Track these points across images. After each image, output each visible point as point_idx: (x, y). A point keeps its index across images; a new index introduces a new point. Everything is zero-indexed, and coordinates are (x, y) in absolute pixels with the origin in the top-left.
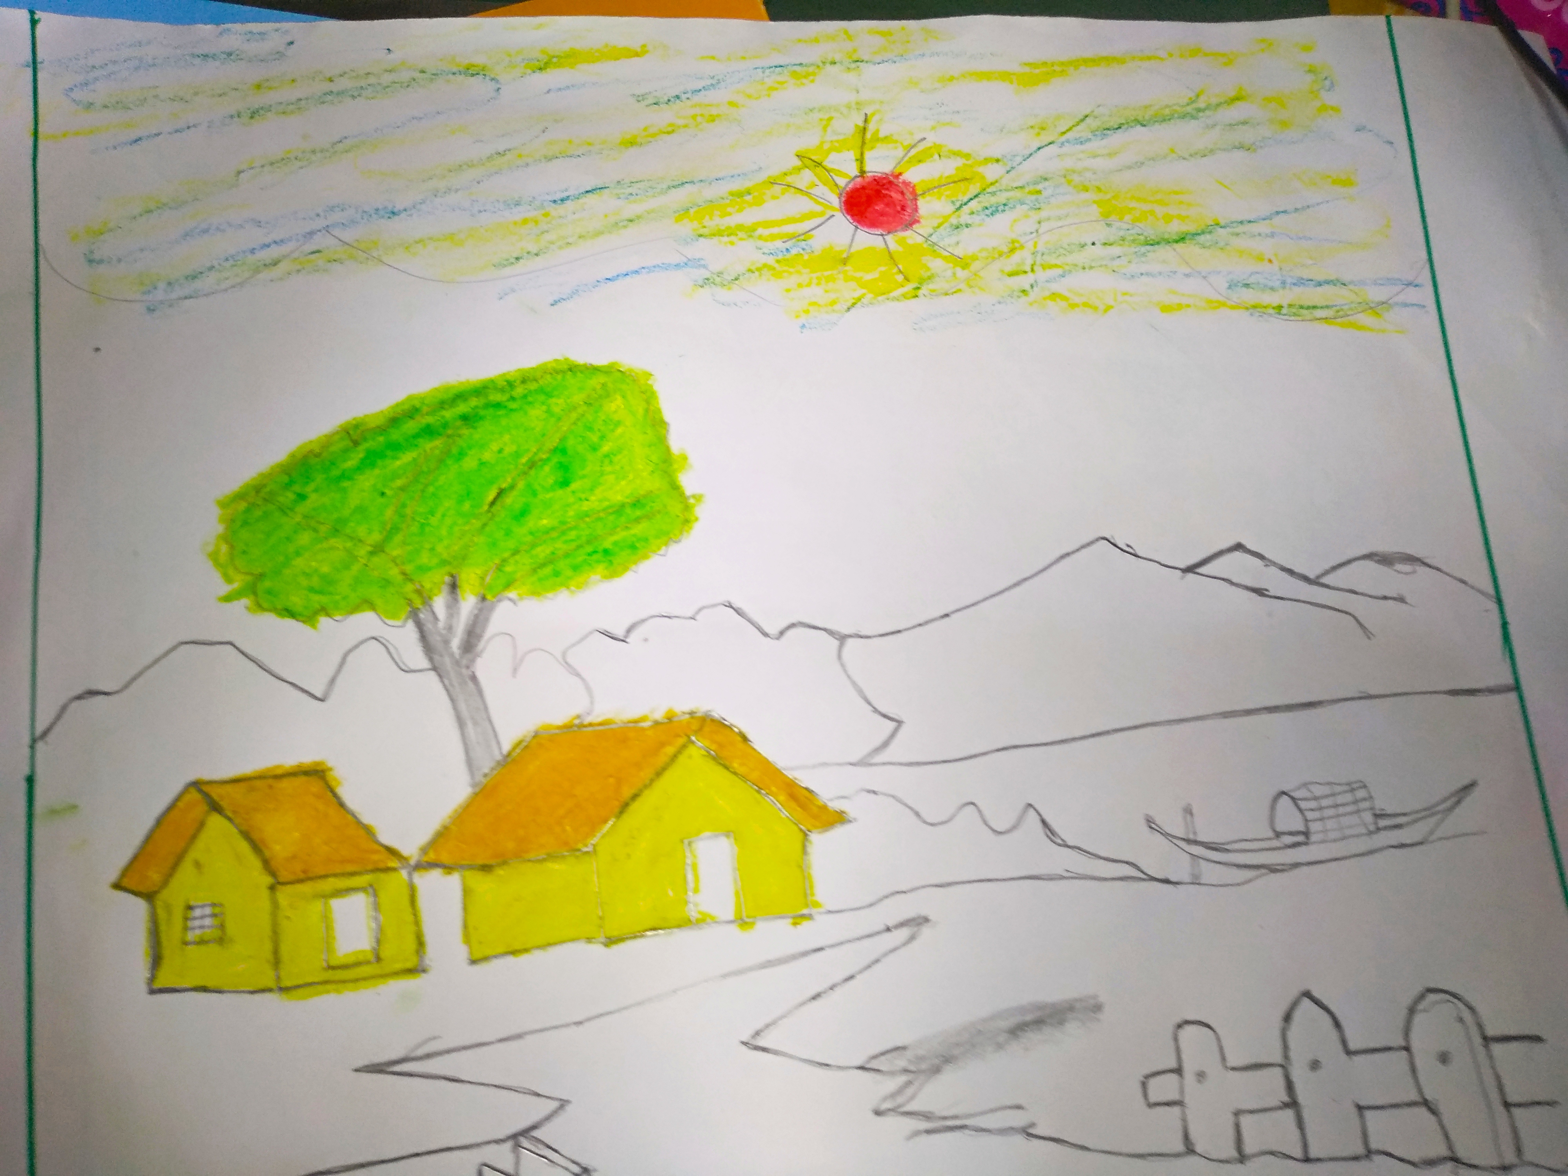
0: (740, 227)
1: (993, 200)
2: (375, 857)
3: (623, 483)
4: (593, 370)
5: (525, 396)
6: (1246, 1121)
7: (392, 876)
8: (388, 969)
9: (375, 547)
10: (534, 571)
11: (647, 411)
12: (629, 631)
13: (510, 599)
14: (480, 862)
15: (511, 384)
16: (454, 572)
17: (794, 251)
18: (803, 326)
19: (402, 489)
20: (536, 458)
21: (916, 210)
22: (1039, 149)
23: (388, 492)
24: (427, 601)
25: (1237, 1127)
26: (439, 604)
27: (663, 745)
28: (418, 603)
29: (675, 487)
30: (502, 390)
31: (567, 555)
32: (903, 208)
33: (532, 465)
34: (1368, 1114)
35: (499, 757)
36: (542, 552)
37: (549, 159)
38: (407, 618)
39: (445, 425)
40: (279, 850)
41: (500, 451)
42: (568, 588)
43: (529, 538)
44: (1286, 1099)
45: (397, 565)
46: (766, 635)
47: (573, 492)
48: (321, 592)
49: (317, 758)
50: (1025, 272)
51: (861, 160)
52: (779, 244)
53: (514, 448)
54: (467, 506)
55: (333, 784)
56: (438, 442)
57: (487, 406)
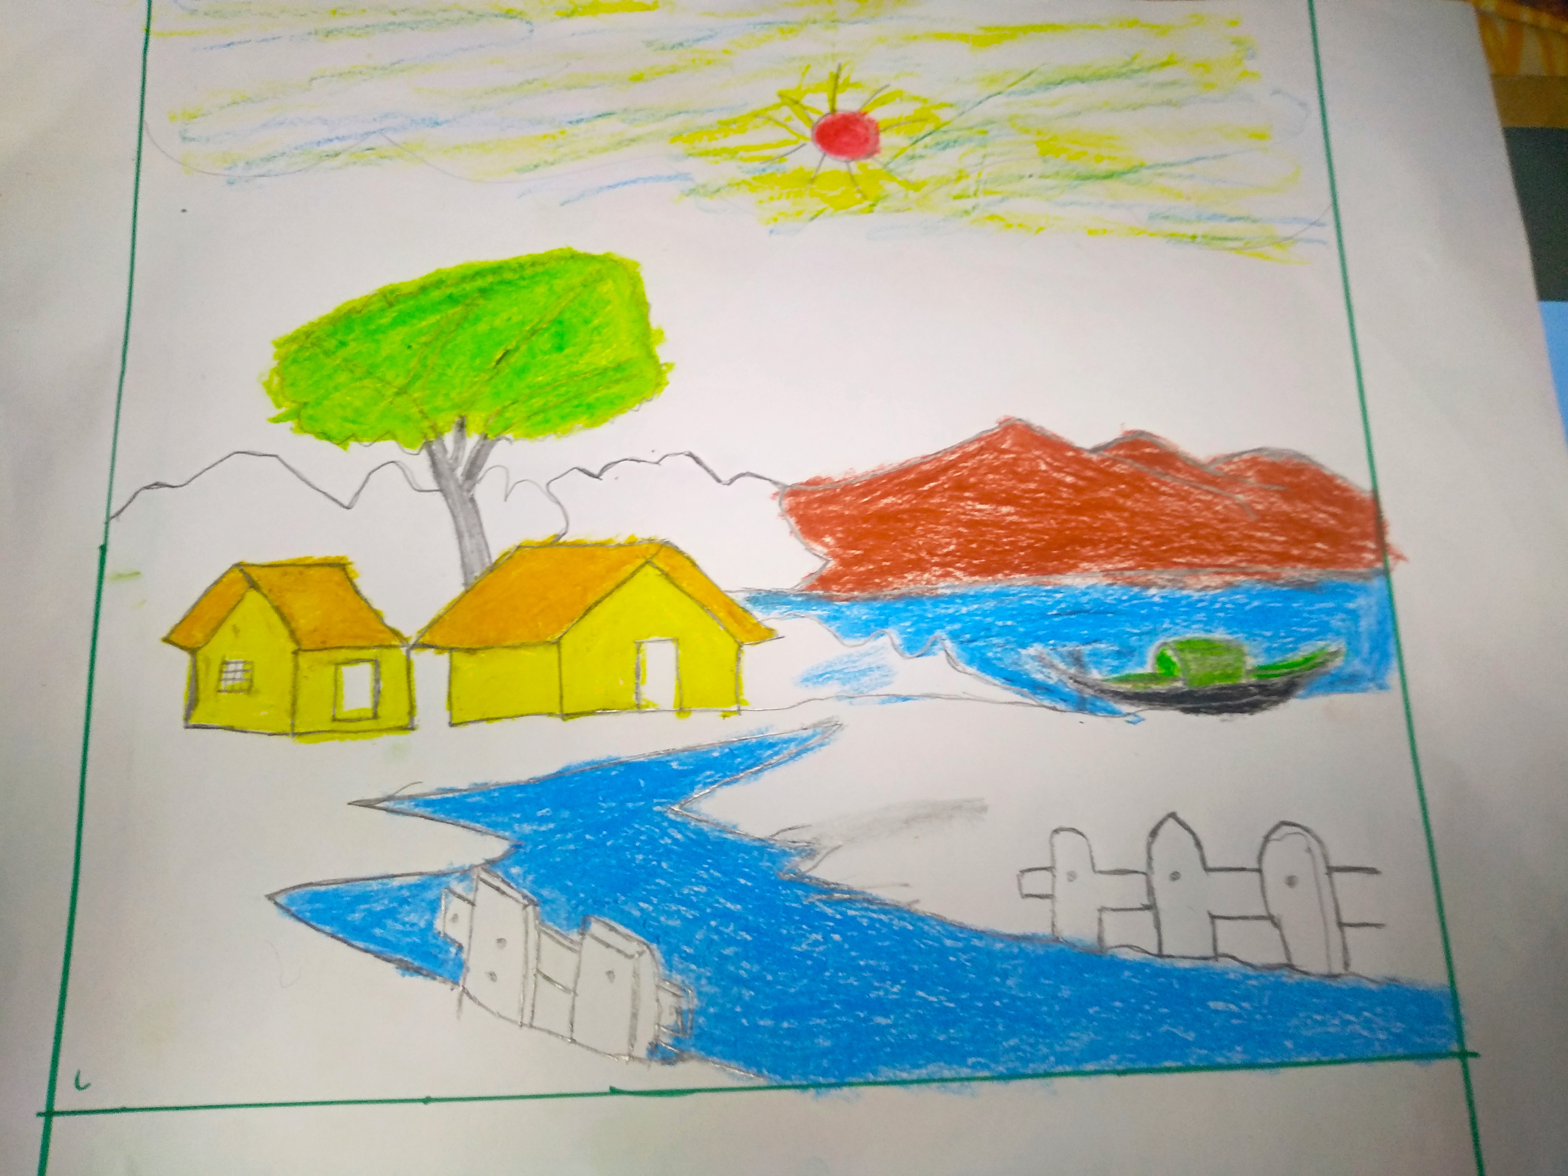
0: (725, 150)
1: (945, 137)
2: (382, 636)
3: (608, 351)
4: (590, 258)
5: (533, 277)
6: (1107, 917)
7: (394, 652)
8: (384, 725)
9: (400, 389)
10: (529, 417)
11: (633, 293)
12: (603, 470)
13: (508, 439)
14: (466, 646)
15: (522, 266)
16: (463, 414)
17: (769, 171)
18: (771, 232)
19: (426, 344)
20: (539, 327)
21: (877, 141)
22: (990, 97)
23: (414, 346)
24: (439, 436)
25: (1100, 921)
26: (449, 438)
27: (624, 563)
28: (432, 436)
29: (651, 356)
30: (514, 270)
31: (556, 406)
32: (867, 140)
33: (534, 332)
34: (1219, 922)
35: (488, 565)
36: (537, 403)
37: (569, 88)
38: (421, 449)
39: (465, 296)
40: (304, 623)
41: (510, 319)
42: (555, 433)
43: (527, 391)
44: (1146, 902)
45: (417, 405)
46: (719, 481)
47: (567, 356)
48: (353, 422)
49: (341, 554)
50: (969, 197)
51: (833, 100)
52: (756, 164)
53: (521, 317)
54: (478, 361)
55: (352, 575)
56: (459, 309)
57: (501, 282)
